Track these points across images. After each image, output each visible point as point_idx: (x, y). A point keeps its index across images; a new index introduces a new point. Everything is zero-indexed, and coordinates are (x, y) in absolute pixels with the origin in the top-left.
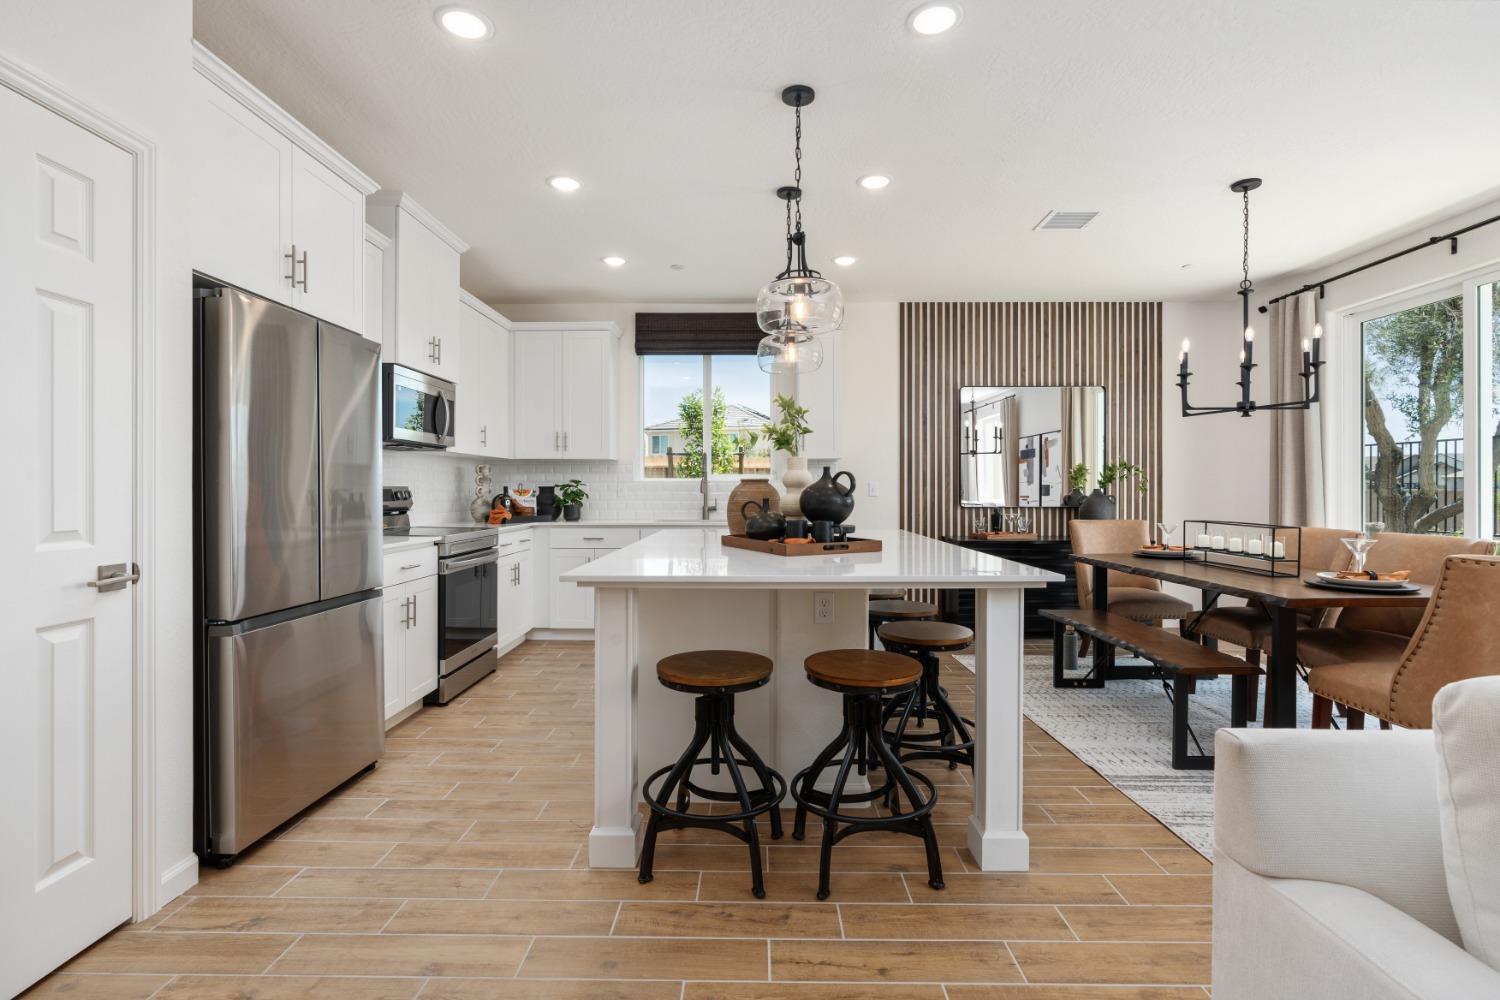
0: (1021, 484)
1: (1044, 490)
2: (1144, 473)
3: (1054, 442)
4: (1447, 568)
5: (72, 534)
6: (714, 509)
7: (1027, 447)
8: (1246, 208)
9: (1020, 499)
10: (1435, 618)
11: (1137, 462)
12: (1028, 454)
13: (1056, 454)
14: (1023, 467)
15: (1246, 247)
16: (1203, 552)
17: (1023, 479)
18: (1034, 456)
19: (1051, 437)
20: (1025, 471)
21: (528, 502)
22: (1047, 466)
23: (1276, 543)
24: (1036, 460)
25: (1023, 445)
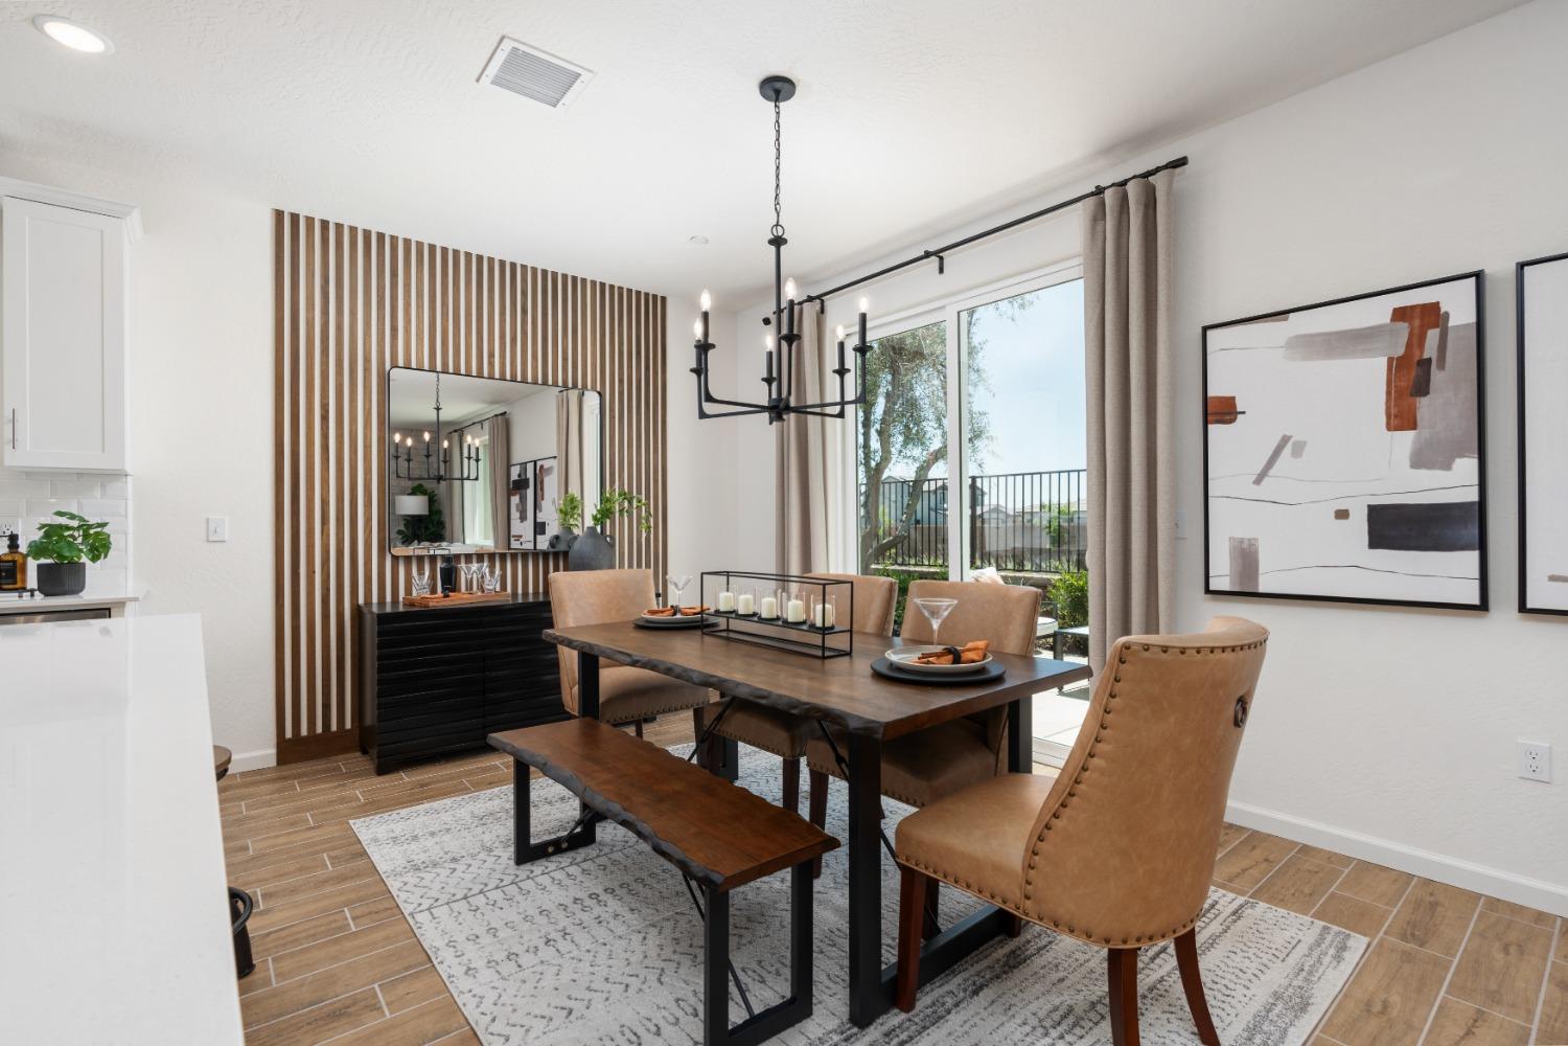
0: (512, 522)
1: (539, 528)
2: (648, 505)
3: (550, 470)
4: (1122, 661)
7: (519, 475)
8: (777, 121)
9: (512, 539)
10: (1101, 746)
11: (639, 492)
12: (520, 485)
13: (551, 485)
14: (515, 500)
15: (777, 176)
16: (725, 620)
17: (515, 515)
18: (528, 487)
19: (547, 464)
20: (517, 506)
22: (543, 499)
23: (827, 606)
24: (530, 492)
25: (515, 473)
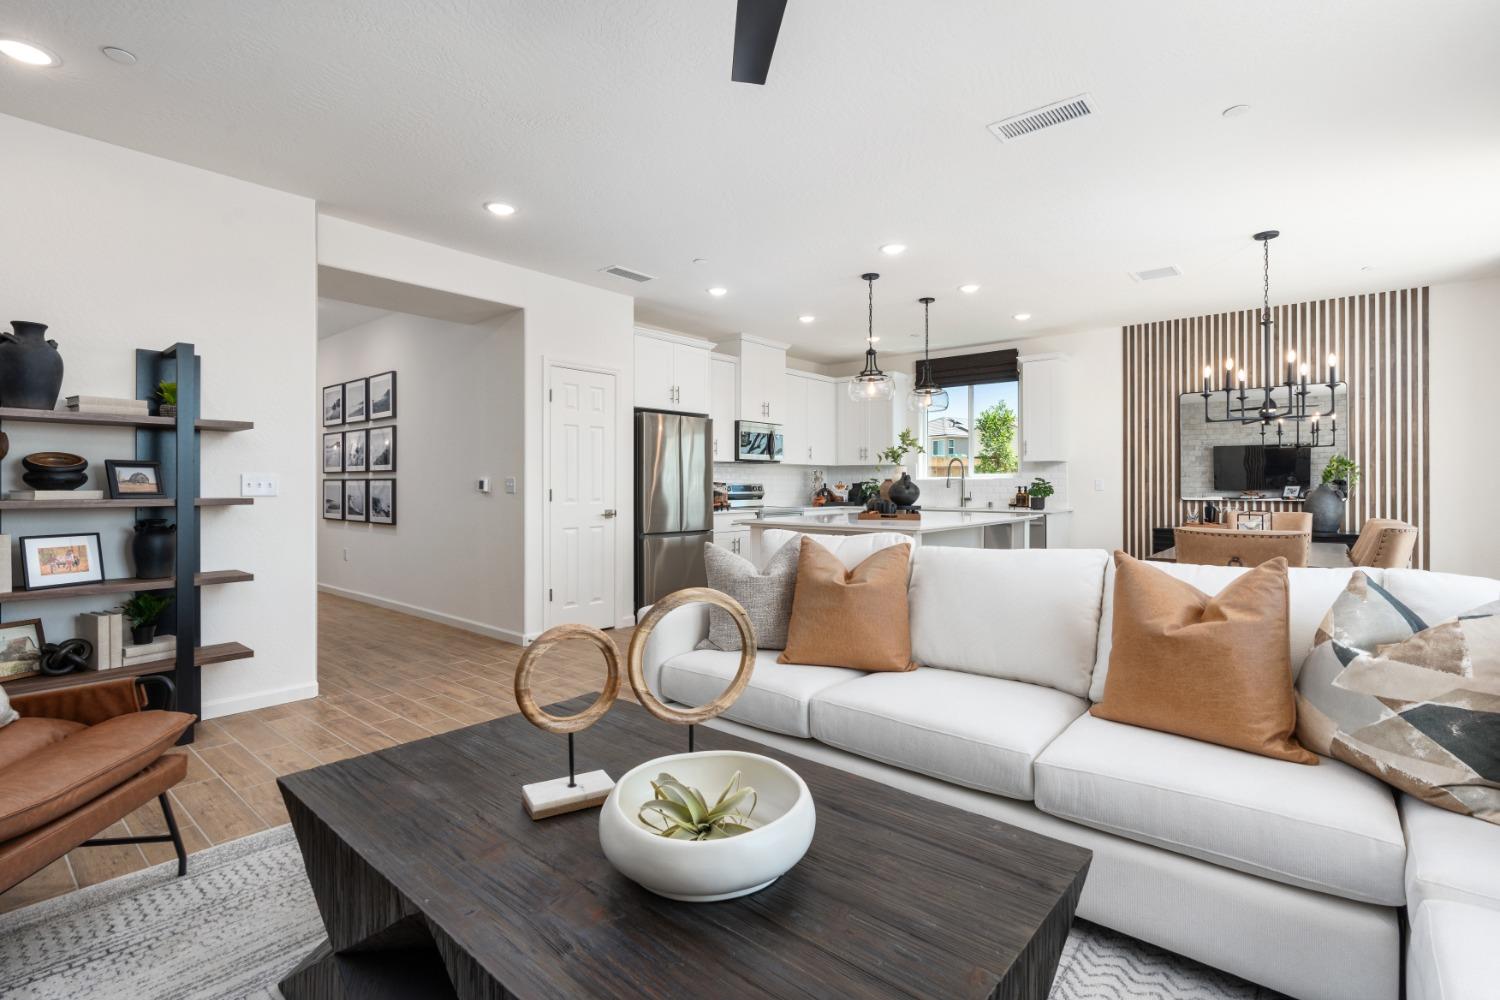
2: (1405, 467)
5: (598, 499)
6: (969, 499)
11: (1393, 456)
21: (843, 494)
